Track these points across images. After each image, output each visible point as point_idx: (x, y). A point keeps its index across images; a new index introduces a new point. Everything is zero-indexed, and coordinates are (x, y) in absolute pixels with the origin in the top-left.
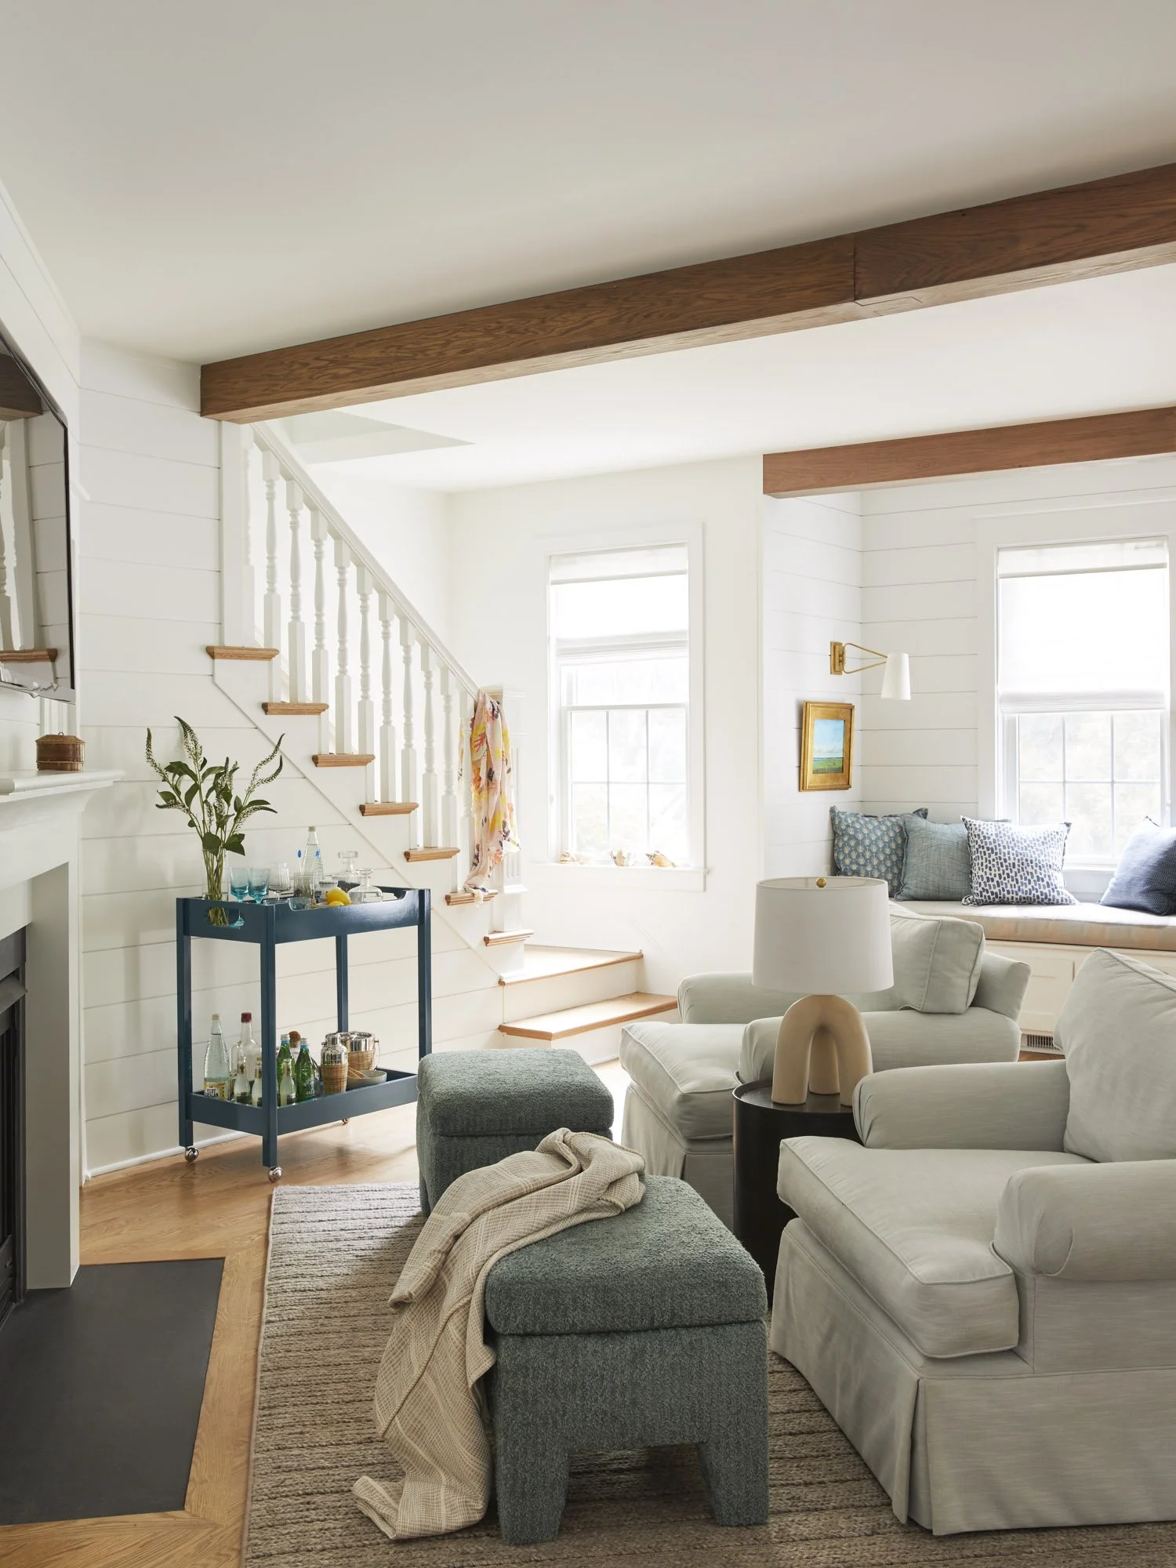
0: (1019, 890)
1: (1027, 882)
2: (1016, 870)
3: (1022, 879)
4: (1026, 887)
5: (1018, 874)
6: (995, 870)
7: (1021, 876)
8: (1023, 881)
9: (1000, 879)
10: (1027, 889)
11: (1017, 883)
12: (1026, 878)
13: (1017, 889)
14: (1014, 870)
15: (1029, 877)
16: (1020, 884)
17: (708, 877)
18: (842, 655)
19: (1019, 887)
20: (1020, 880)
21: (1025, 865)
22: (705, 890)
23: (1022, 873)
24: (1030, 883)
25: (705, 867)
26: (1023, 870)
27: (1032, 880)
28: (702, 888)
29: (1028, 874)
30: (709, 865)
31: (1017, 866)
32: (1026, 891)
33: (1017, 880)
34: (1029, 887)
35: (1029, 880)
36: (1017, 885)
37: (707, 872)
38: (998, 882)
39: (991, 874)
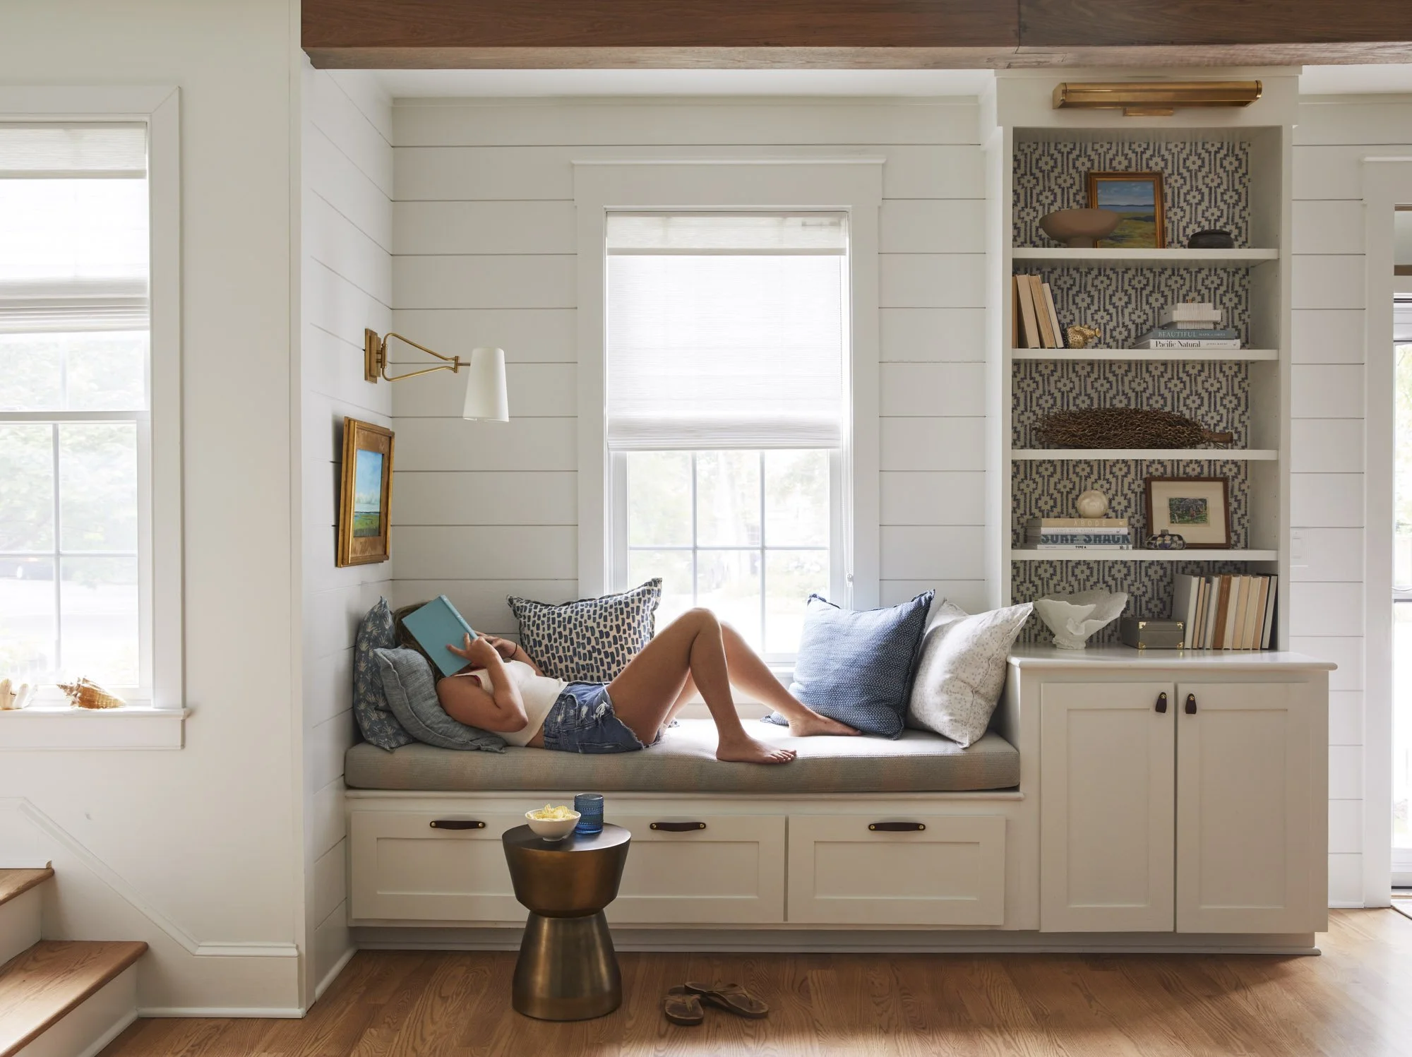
0: (575, 654)
1: (585, 641)
2: (571, 626)
3: (578, 638)
4: (584, 648)
5: (574, 631)
6: (544, 629)
7: (577, 633)
8: (581, 641)
9: (550, 641)
10: (585, 651)
11: (572, 644)
12: (584, 636)
13: (571, 653)
14: (568, 626)
15: (589, 634)
16: (575, 645)
17: (188, 722)
18: (382, 352)
19: (574, 649)
20: (575, 640)
21: (586, 617)
22: (183, 746)
23: (579, 629)
24: (589, 643)
25: (184, 705)
26: (581, 626)
27: (593, 638)
28: (180, 744)
29: (587, 631)
30: (189, 700)
31: (573, 621)
32: (585, 654)
33: (572, 640)
34: (589, 648)
35: (589, 639)
36: (571, 648)
37: (189, 712)
38: (546, 646)
39: (538, 635)
